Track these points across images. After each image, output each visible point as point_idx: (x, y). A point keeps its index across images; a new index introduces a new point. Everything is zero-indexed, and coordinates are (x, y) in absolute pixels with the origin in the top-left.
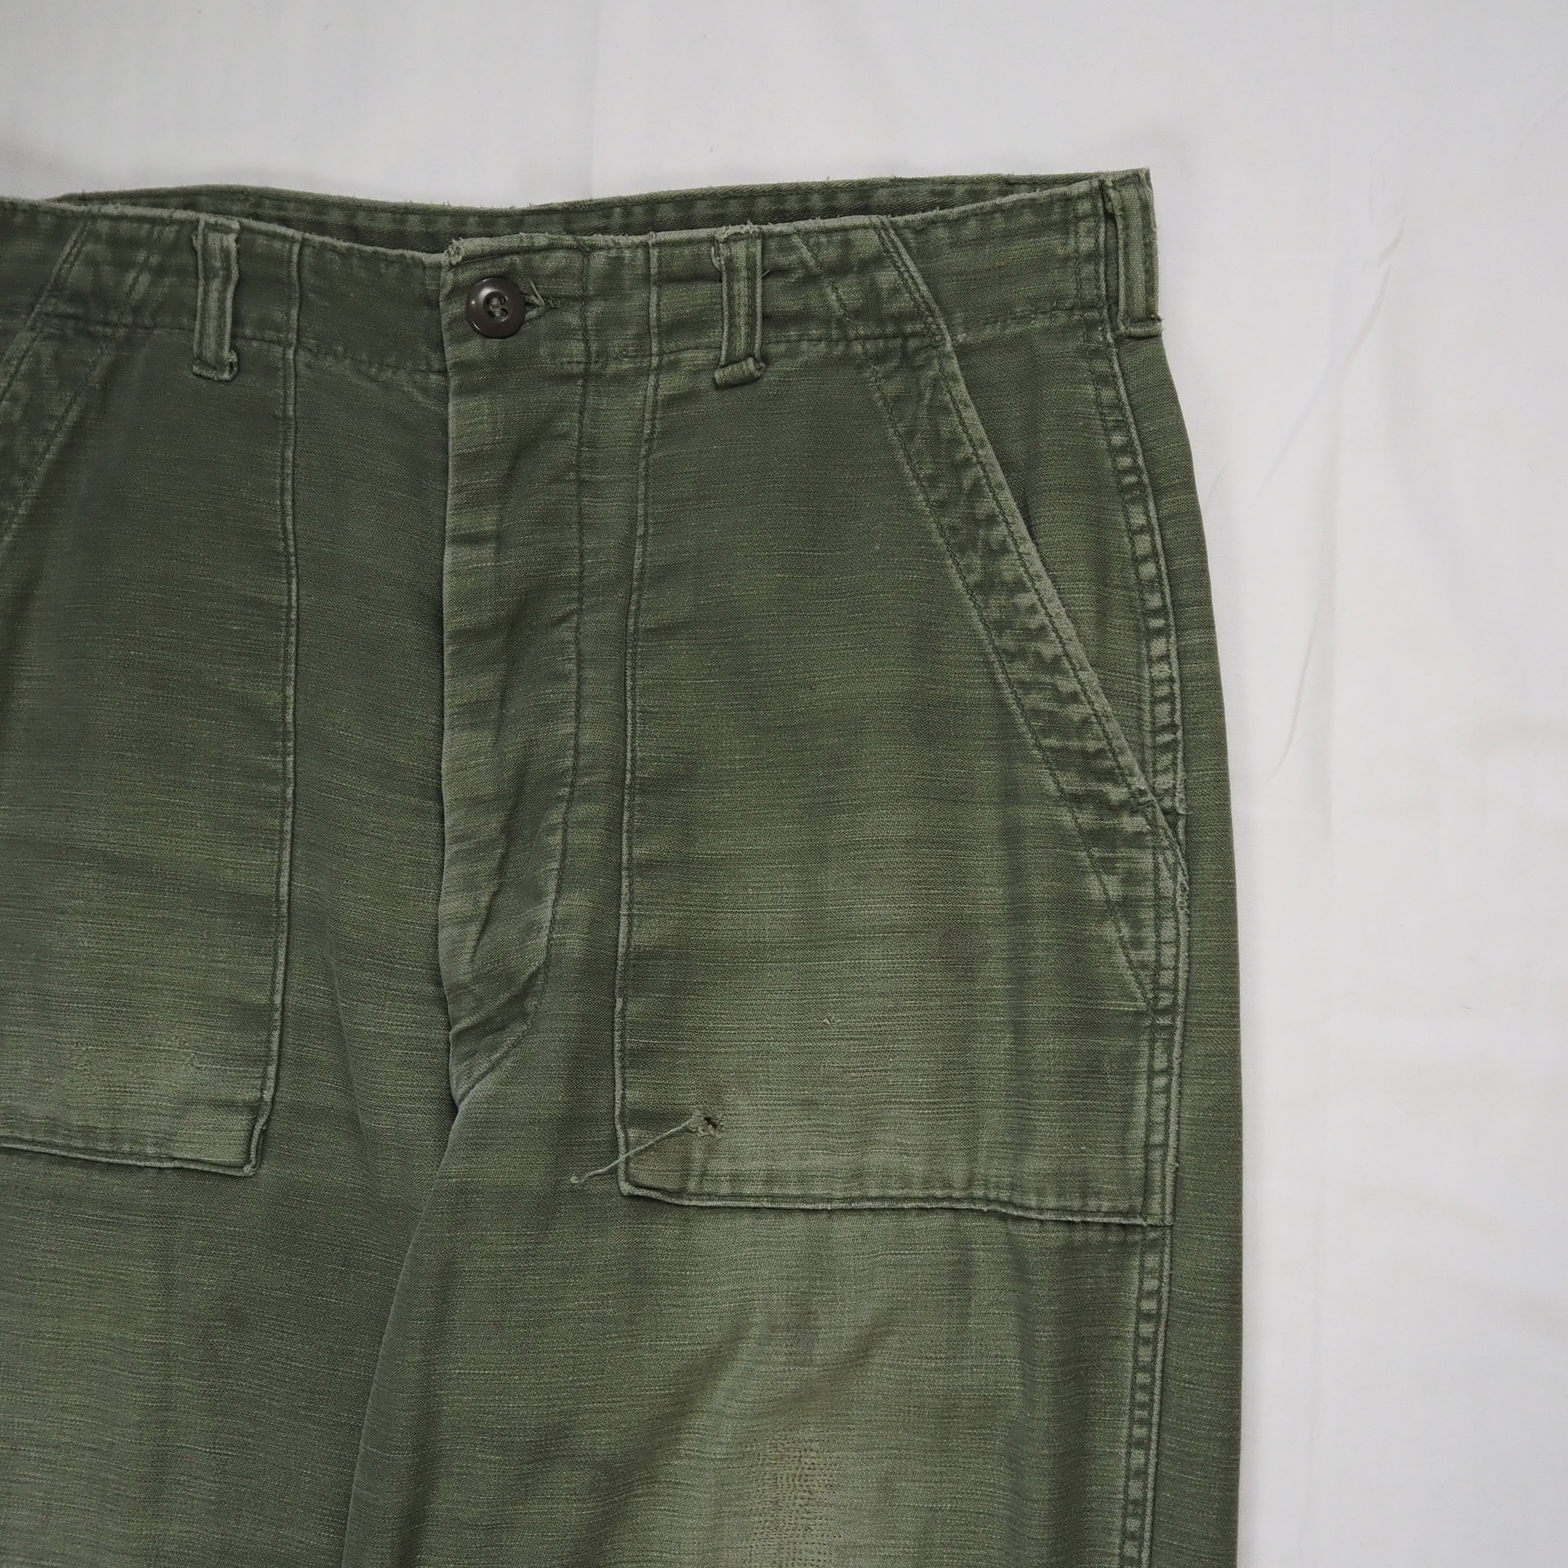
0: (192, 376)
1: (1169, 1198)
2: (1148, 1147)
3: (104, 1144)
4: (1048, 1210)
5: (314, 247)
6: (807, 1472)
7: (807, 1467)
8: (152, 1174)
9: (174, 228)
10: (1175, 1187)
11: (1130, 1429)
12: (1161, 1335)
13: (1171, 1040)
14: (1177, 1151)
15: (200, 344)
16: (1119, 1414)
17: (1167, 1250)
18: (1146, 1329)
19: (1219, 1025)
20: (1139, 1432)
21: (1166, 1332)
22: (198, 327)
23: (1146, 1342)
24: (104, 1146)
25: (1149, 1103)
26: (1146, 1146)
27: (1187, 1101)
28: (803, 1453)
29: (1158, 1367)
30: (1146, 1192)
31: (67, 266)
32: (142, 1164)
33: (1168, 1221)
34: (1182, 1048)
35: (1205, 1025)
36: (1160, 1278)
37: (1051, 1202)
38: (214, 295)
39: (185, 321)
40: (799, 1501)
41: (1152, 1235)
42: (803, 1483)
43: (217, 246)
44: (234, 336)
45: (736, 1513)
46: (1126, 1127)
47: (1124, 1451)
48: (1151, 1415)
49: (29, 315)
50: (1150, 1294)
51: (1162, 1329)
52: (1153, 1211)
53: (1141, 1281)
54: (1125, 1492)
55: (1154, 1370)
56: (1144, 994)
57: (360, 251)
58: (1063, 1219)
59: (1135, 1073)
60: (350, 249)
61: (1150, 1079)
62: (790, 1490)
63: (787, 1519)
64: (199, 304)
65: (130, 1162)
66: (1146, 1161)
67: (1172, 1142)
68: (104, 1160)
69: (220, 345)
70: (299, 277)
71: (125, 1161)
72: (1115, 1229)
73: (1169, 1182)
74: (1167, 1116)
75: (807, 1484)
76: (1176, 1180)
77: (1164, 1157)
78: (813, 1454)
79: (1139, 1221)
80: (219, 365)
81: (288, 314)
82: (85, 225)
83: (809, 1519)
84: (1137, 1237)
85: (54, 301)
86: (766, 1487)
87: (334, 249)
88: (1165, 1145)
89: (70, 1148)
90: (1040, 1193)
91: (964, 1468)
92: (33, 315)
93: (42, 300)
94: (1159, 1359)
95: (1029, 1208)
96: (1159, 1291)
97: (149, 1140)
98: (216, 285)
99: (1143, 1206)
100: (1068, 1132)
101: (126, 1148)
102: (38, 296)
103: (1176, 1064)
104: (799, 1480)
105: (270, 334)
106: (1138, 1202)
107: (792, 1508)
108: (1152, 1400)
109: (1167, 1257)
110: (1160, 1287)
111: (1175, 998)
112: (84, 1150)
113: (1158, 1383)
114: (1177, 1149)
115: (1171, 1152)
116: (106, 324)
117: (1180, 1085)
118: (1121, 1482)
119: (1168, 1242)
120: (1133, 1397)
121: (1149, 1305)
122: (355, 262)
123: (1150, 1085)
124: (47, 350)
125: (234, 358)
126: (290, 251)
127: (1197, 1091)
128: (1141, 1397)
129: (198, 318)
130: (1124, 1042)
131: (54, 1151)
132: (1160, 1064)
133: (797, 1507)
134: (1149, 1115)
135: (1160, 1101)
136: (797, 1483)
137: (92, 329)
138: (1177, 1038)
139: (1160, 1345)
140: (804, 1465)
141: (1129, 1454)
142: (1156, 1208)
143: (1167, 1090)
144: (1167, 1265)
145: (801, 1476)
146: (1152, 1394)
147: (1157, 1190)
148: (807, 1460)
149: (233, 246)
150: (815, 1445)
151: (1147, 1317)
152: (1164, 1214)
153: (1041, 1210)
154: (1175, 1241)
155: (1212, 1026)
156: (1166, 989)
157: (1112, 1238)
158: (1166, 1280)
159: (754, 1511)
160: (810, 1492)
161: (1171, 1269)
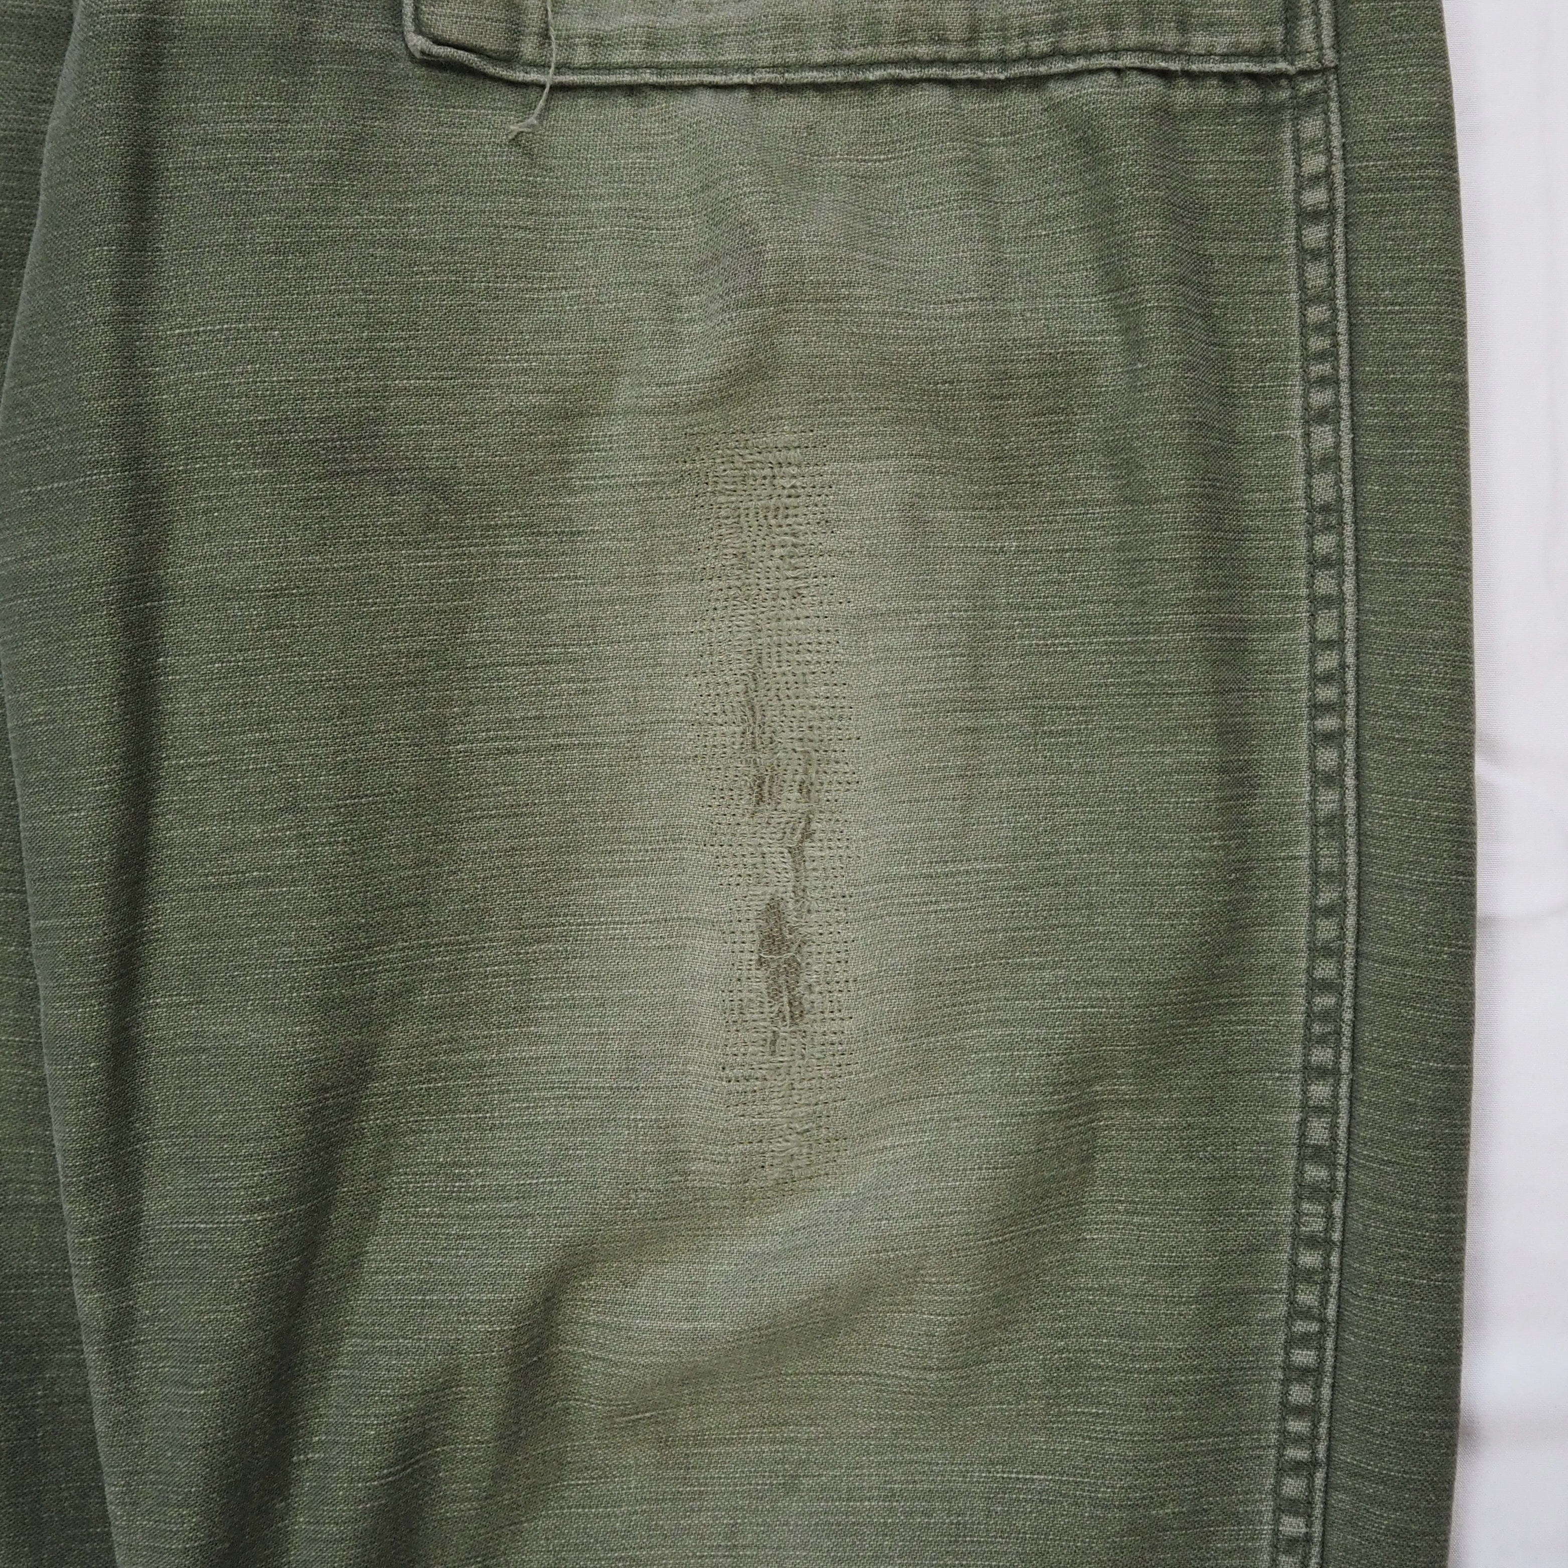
1: (1326, 23)
4: (1127, 51)
6: (788, 501)
7: (786, 492)
11: (1305, 396)
12: (1339, 241)
16: (1285, 377)
17: (1334, 106)
18: (1315, 235)
20: (1321, 398)
21: (1346, 234)
23: (1316, 255)
28: (776, 470)
29: (1341, 290)
30: (1290, 20)
33: (1330, 61)
36: (1328, 151)
37: (1130, 38)
40: (778, 551)
42: (781, 522)
45: (680, 577)
47: (1299, 432)
48: (1336, 369)
50: (1315, 180)
51: (1339, 230)
52: (1304, 47)
53: (1298, 164)
54: (1309, 497)
55: (1333, 299)
58: (1153, 66)
62: (762, 533)
63: (763, 582)
72: (1243, 80)
75: (789, 521)
78: (793, 470)
79: (1282, 65)
83: (796, 578)
84: (1282, 94)
86: (723, 531)
90: (1112, 24)
94: (1340, 278)
95: (1097, 52)
96: (1328, 174)
99: (1286, 41)
104: (776, 517)
106: (1279, 34)
107: (770, 563)
108: (1335, 345)
109: (1334, 118)
110: (1329, 165)
113: (1342, 316)
118: (1300, 482)
119: (1333, 94)
120: (1304, 347)
121: (1315, 197)
128: (1317, 343)
133: (778, 561)
136: (773, 522)
139: (1340, 256)
140: (780, 491)
141: (1307, 435)
142: (1306, 42)
144: (1336, 130)
145: (777, 509)
146: (1335, 334)
147: (1308, 13)
148: (783, 482)
150: (794, 455)
151: (1315, 216)
152: (1321, 51)
154: (1345, 91)
158: (1337, 153)
159: (709, 572)
160: (794, 535)
161: (1344, 136)
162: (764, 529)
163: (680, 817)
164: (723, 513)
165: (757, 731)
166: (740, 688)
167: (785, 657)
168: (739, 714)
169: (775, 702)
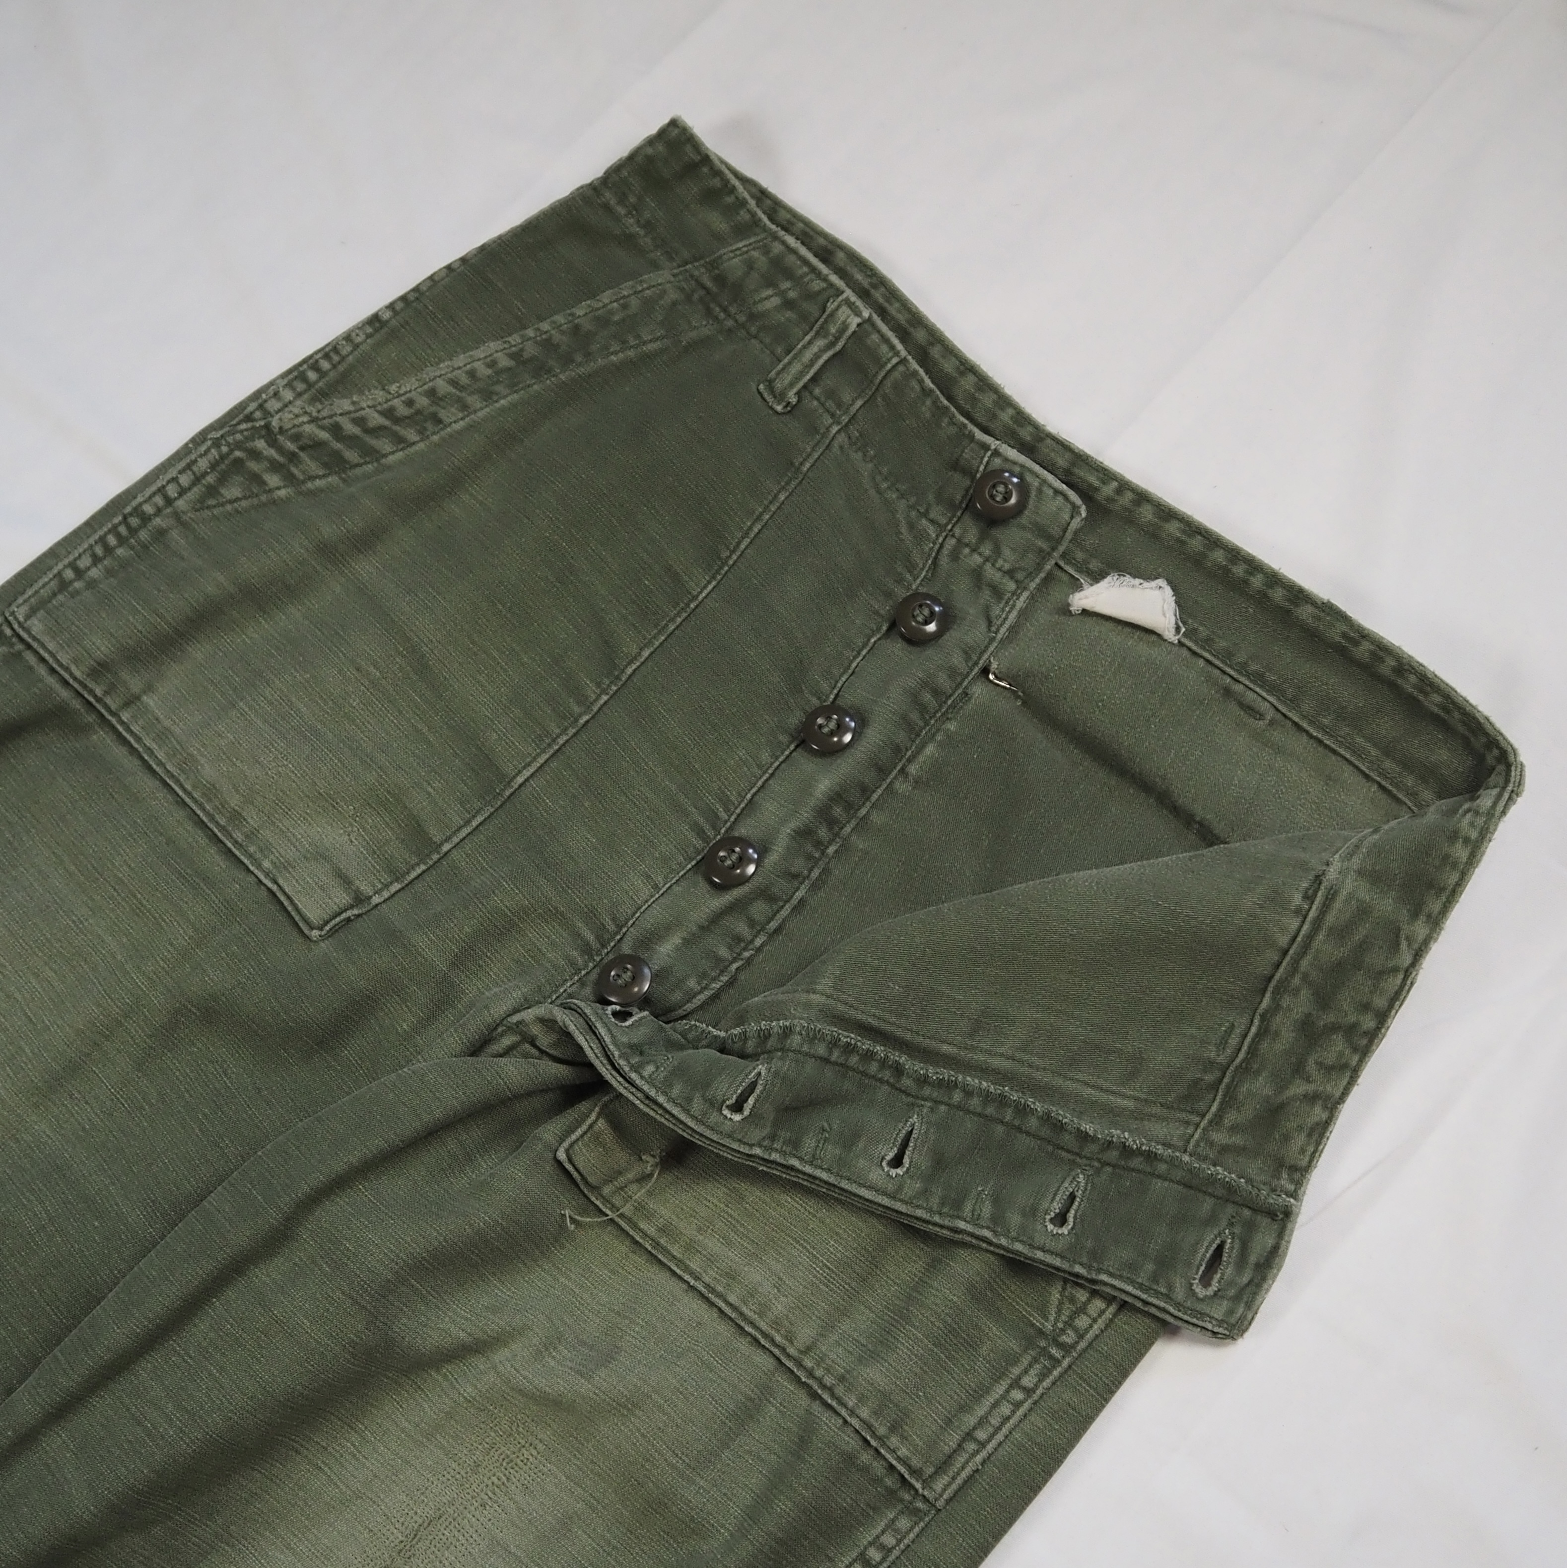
0: (755, 390)
1: (954, 1487)
2: (969, 1436)
3: (239, 834)
4: (858, 1417)
5: (908, 370)
6: (519, 1462)
7: (522, 1458)
8: (251, 879)
9: (824, 285)
10: (965, 1482)
13: (1050, 1371)
14: (988, 1458)
15: (778, 373)
17: (922, 1524)
19: (1095, 1389)
22: (786, 360)
24: (238, 836)
25: (996, 1405)
26: (968, 1434)
27: (1026, 1426)
28: (527, 1445)
30: (940, 1469)
31: (732, 255)
32: (252, 868)
33: (940, 1504)
34: (1054, 1383)
35: (1085, 1380)
36: (899, 1541)
37: (864, 1413)
38: (815, 349)
39: (779, 350)
40: (494, 1479)
41: (920, 1504)
42: (508, 1467)
43: (842, 319)
44: (805, 387)
45: (443, 1448)
46: (964, 1408)
49: (679, 266)
50: (882, 1547)
52: (934, 1487)
53: (883, 1532)
56: (1056, 1320)
57: (937, 398)
58: (863, 1434)
59: (1003, 1373)
60: (931, 391)
61: (1011, 1387)
62: (495, 1465)
63: (475, 1485)
64: (799, 346)
65: (246, 861)
66: (959, 1445)
67: (990, 1447)
68: (230, 845)
69: (792, 385)
70: (881, 381)
71: (242, 858)
72: (896, 1475)
73: (964, 1475)
74: (1003, 1424)
75: (511, 1471)
76: (970, 1478)
77: (977, 1452)
78: (534, 1453)
79: (918, 1485)
80: (780, 397)
81: (854, 401)
82: (765, 239)
83: (490, 1498)
84: (907, 1497)
85: (703, 270)
86: (480, 1447)
87: (921, 382)
88: (983, 1445)
89: (212, 818)
90: (862, 1399)
91: (635, 1558)
92: (682, 269)
93: (696, 264)
95: (845, 1405)
96: (890, 1550)
97: (272, 857)
98: (821, 343)
99: (930, 1476)
100: (918, 1371)
101: (252, 849)
102: (696, 259)
103: (1039, 1392)
104: (508, 1463)
105: (830, 404)
106: (930, 1470)
107: (486, 1481)
109: (917, 1530)
110: (894, 1548)
111: (1077, 1343)
112: (223, 829)
114: (990, 1455)
115: (984, 1454)
116: (725, 310)
117: (1030, 1410)
119: (927, 1519)
121: (874, 1554)
122: (928, 402)
123: (1007, 1391)
124: (673, 295)
125: (794, 400)
126: (889, 360)
127: (1039, 1425)
129: (791, 355)
130: (1014, 1345)
131: (198, 812)
132: (1027, 1381)
133: (490, 1483)
134: (989, 1413)
135: (1006, 1409)
136: (504, 1464)
137: (712, 305)
138: (1056, 1373)
140: (520, 1455)
142: (939, 1486)
143: (1018, 1405)
144: (912, 1536)
145: (512, 1461)
147: (951, 1474)
148: (525, 1452)
149: (853, 327)
150: (541, 1447)
152: (941, 1496)
153: (852, 1413)
154: (933, 1523)
155: (1090, 1386)
156: (1076, 1330)
157: (889, 1482)
158: (902, 1546)
159: (456, 1458)
160: (508, 1479)
161: (913, 1542)
162: (498, 1464)
163: (339, 1550)
164: (487, 1440)
165: (407, 1547)
166: (420, 1521)
167: (451, 1527)
168: (408, 1532)
169: (428, 1542)
